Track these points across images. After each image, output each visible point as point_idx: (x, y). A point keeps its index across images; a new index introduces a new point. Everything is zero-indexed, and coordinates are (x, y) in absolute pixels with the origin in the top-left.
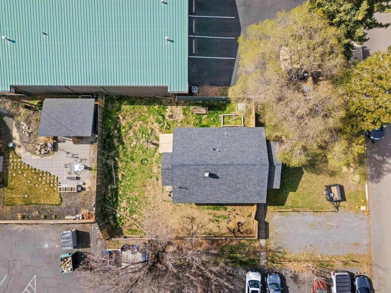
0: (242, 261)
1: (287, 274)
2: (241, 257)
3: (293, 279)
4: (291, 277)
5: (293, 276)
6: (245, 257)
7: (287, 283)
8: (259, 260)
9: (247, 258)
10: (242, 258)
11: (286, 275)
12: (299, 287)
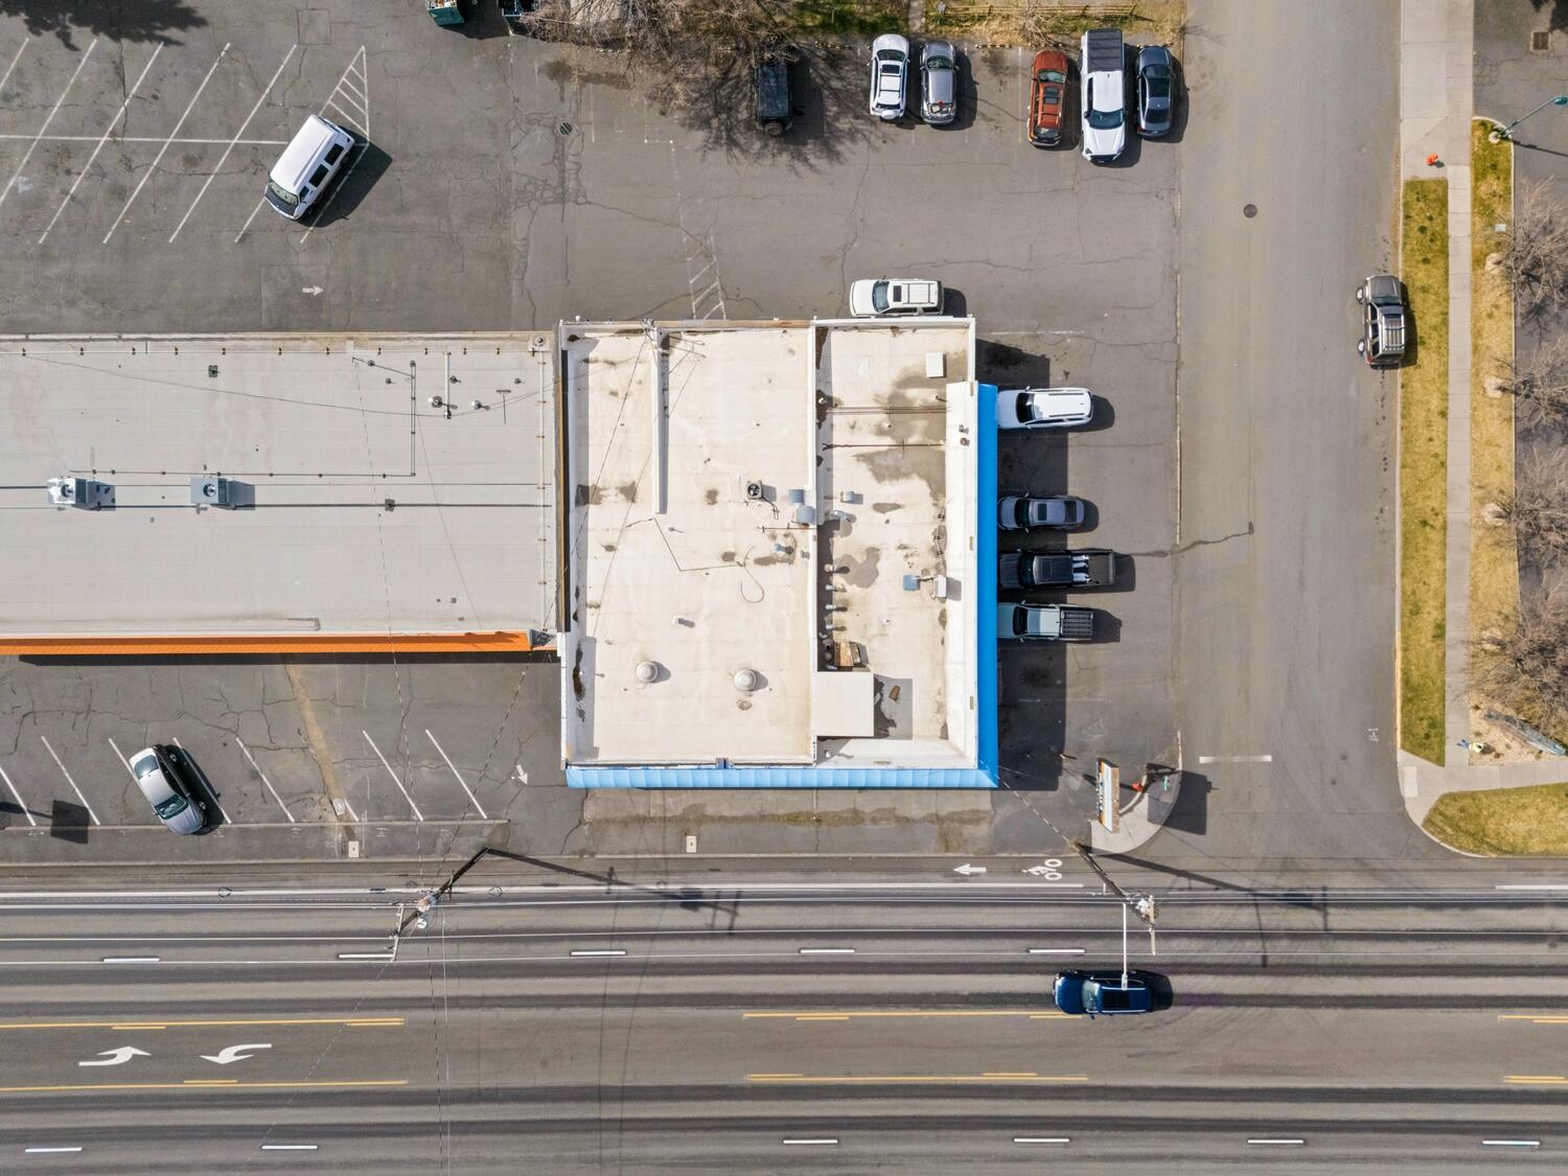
0: (864, 21)
1: (973, 52)
2: (862, 11)
3: (988, 63)
4: (984, 59)
5: (988, 56)
6: (871, 12)
7: (973, 73)
8: (907, 20)
9: (876, 15)
10: (865, 14)
11: (973, 56)
12: (1001, 83)
